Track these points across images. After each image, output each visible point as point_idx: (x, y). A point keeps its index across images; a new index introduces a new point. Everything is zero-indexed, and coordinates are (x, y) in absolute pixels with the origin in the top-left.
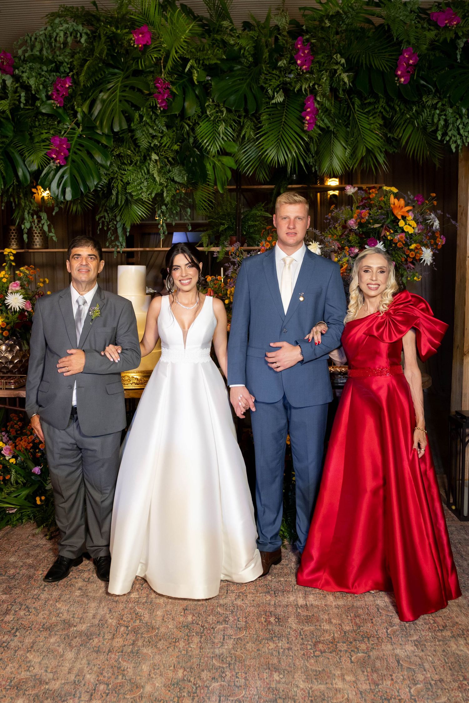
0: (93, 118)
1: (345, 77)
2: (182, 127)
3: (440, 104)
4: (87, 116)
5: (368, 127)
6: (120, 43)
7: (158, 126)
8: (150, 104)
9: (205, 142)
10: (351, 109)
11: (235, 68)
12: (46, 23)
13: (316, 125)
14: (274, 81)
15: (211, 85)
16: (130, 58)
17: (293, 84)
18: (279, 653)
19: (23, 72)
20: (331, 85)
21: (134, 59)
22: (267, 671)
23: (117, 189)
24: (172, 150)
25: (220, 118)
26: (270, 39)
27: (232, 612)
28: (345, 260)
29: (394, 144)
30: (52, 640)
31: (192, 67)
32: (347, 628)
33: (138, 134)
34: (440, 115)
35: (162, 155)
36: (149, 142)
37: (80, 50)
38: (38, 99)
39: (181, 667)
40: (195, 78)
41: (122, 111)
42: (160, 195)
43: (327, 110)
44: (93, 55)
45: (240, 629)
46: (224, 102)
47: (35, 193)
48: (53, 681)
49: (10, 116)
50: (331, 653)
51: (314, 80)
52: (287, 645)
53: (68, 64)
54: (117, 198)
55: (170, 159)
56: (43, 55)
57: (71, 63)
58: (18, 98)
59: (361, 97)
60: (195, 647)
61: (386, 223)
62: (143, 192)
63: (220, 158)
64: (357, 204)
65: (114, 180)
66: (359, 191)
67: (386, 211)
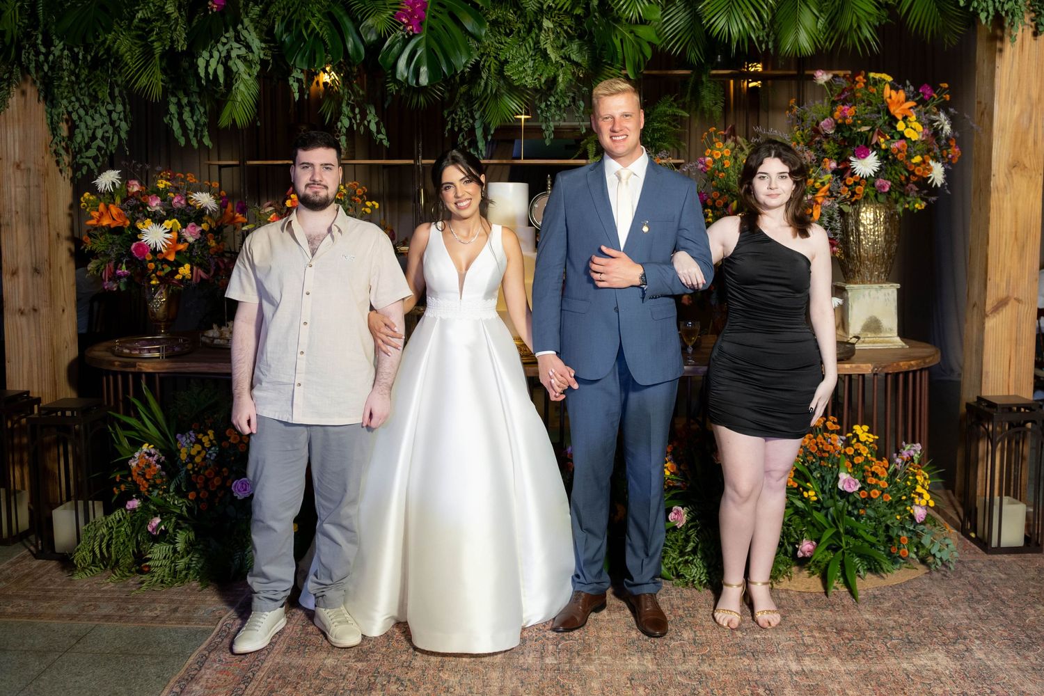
9: (621, 4)
24: (571, 15)
28: (826, 178)
35: (556, 22)
36: (539, 2)
42: (552, 81)
54: (486, 84)
55: (565, 28)
61: (878, 125)
62: (527, 75)
63: (634, 29)
64: (833, 98)
65: (485, 57)
66: (837, 79)
67: (878, 107)
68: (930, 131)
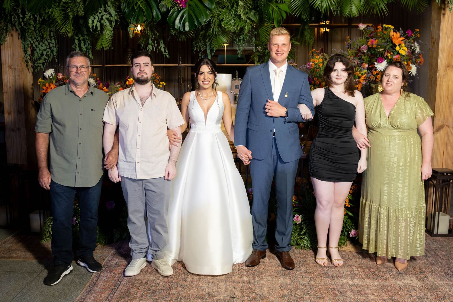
28: (365, 71)
35: (244, 2)
54: (213, 30)
55: (248, 5)
61: (388, 48)
62: (232, 26)
63: (278, 5)
64: (367, 36)
65: (213, 18)
66: (369, 27)
67: (387, 40)
68: (410, 50)
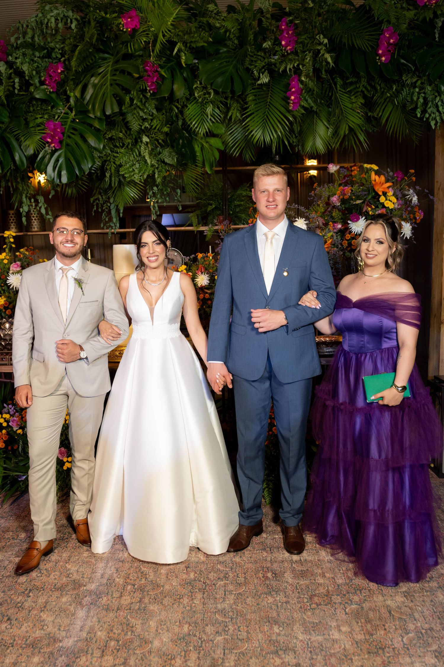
0: (86, 102)
1: (328, 57)
2: (171, 110)
3: (419, 83)
4: (80, 100)
5: (350, 106)
6: (109, 27)
7: (148, 109)
8: (140, 88)
9: (194, 124)
10: (333, 89)
11: (221, 51)
12: (37, 10)
13: (300, 105)
14: (259, 62)
15: (198, 68)
16: (120, 42)
17: (278, 65)
18: (277, 606)
19: (16, 58)
20: (314, 66)
21: (123, 43)
22: (267, 624)
23: (111, 171)
24: (162, 133)
25: (208, 99)
26: (253, 23)
27: (232, 569)
28: (329, 235)
29: (373, 123)
30: (64, 600)
31: (179, 50)
32: (340, 581)
33: (129, 117)
34: (419, 93)
35: (153, 138)
36: (139, 125)
37: (71, 36)
38: (32, 85)
39: (187, 622)
40: (183, 61)
41: (113, 95)
42: (151, 177)
43: (310, 89)
44: (84, 40)
45: (239, 585)
46: (212, 84)
47: (32, 178)
48: (66, 639)
49: (5, 102)
50: (326, 605)
51: (299, 61)
52: (285, 599)
53: (59, 50)
54: (111, 180)
56: (35, 41)
57: (62, 49)
58: (12, 84)
59: (343, 78)
60: (198, 602)
61: (368, 199)
62: (135, 174)
63: (208, 140)
65: (107, 162)
66: (342, 169)
67: (368, 187)
68: (402, 202)
